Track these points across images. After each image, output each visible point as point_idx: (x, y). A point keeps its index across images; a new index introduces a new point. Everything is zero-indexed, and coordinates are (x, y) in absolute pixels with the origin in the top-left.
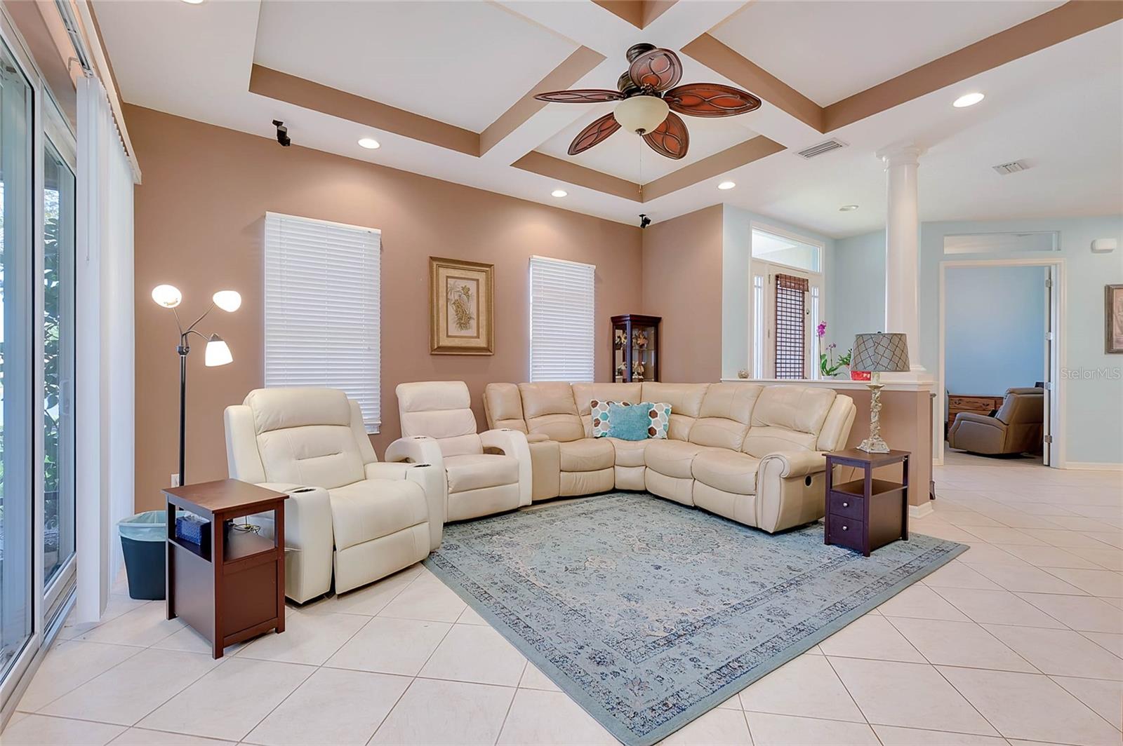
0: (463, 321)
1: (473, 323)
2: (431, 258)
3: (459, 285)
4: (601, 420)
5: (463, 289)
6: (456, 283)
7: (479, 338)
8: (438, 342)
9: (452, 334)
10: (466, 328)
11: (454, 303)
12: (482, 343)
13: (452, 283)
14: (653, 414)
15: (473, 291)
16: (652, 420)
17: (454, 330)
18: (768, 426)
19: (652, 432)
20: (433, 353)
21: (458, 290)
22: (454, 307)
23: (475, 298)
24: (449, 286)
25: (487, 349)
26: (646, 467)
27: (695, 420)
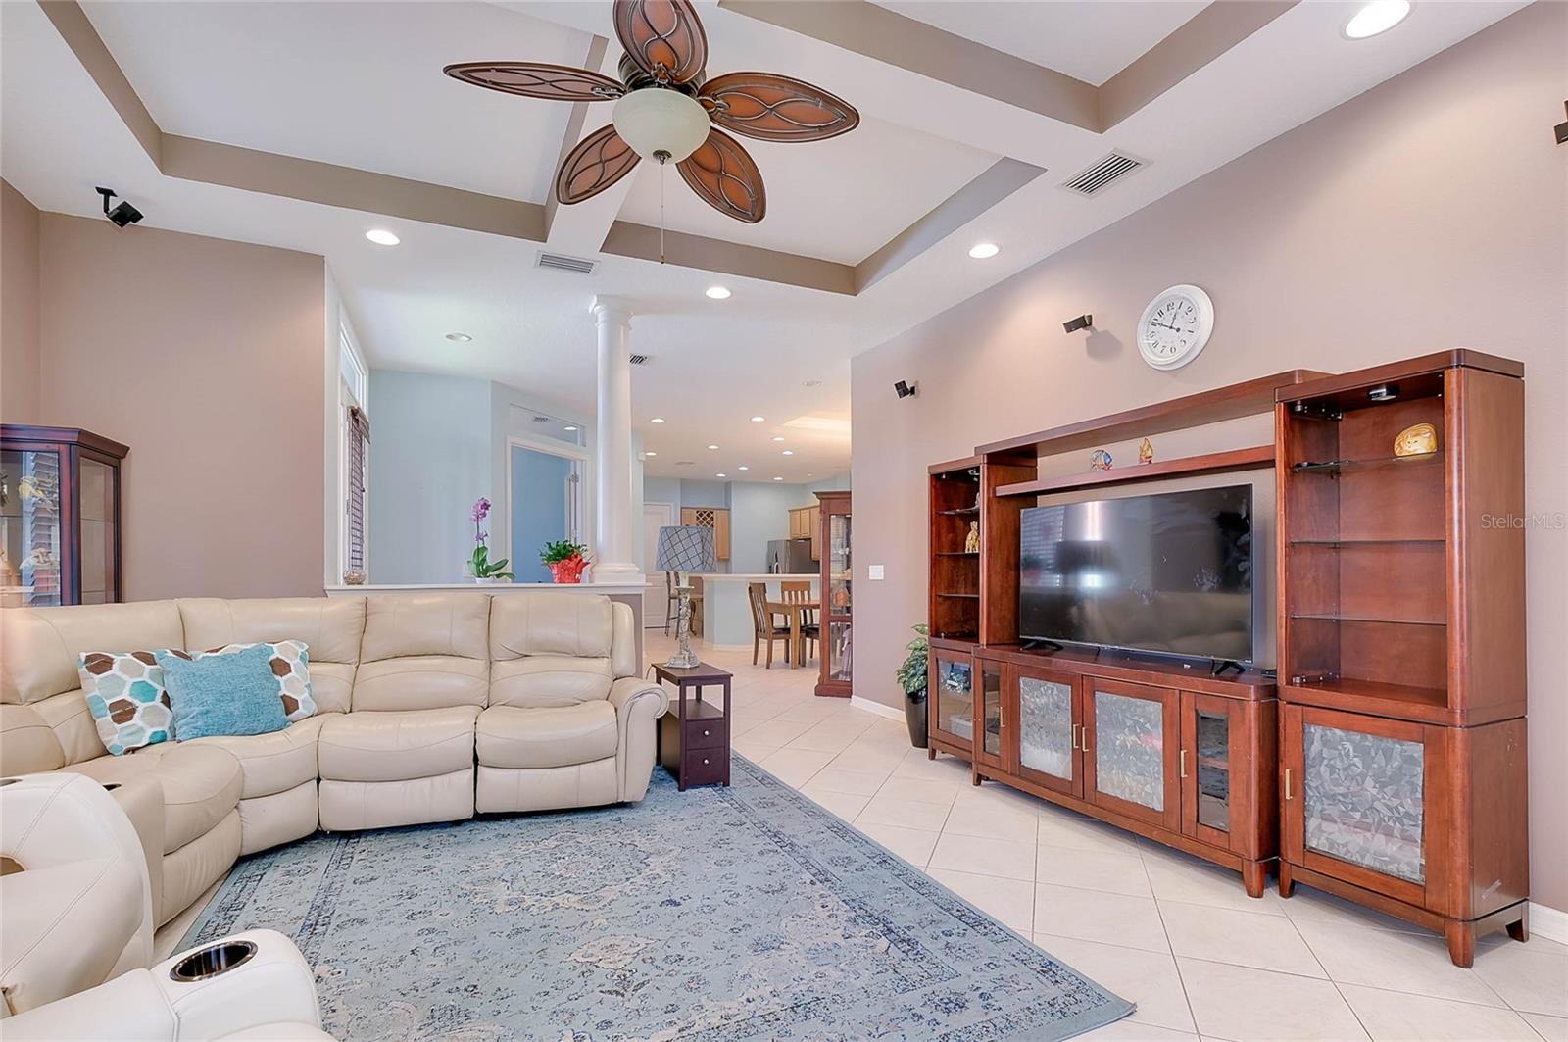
4: (137, 702)
14: (280, 667)
16: (282, 680)
18: (526, 656)
19: (290, 705)
26: (319, 780)
27: (354, 666)
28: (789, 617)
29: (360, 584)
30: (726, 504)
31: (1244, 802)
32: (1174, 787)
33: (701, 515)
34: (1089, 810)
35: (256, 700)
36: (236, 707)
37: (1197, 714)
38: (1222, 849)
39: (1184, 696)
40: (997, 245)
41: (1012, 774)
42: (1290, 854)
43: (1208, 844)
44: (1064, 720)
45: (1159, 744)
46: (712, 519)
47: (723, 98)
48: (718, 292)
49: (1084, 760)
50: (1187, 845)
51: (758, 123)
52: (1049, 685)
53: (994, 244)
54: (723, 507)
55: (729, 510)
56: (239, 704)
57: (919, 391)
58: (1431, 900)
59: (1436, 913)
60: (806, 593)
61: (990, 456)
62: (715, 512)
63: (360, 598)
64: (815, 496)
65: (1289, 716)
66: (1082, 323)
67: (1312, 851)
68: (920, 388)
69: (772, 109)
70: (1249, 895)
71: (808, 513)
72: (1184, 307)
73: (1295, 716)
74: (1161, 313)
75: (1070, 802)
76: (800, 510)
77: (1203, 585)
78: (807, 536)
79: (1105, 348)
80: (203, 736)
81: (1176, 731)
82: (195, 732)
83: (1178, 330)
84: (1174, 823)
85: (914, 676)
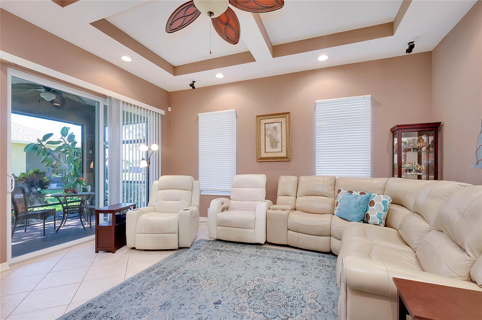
0: (274, 144)
1: (279, 145)
2: (257, 116)
3: (271, 126)
5: (274, 128)
6: (270, 126)
7: (282, 152)
8: (260, 156)
9: (268, 151)
10: (276, 148)
11: (269, 136)
12: (284, 154)
13: (268, 126)
15: (279, 128)
16: (370, 208)
17: (269, 149)
20: (258, 161)
21: (271, 129)
22: (269, 138)
23: (280, 131)
24: (266, 128)
25: (286, 158)
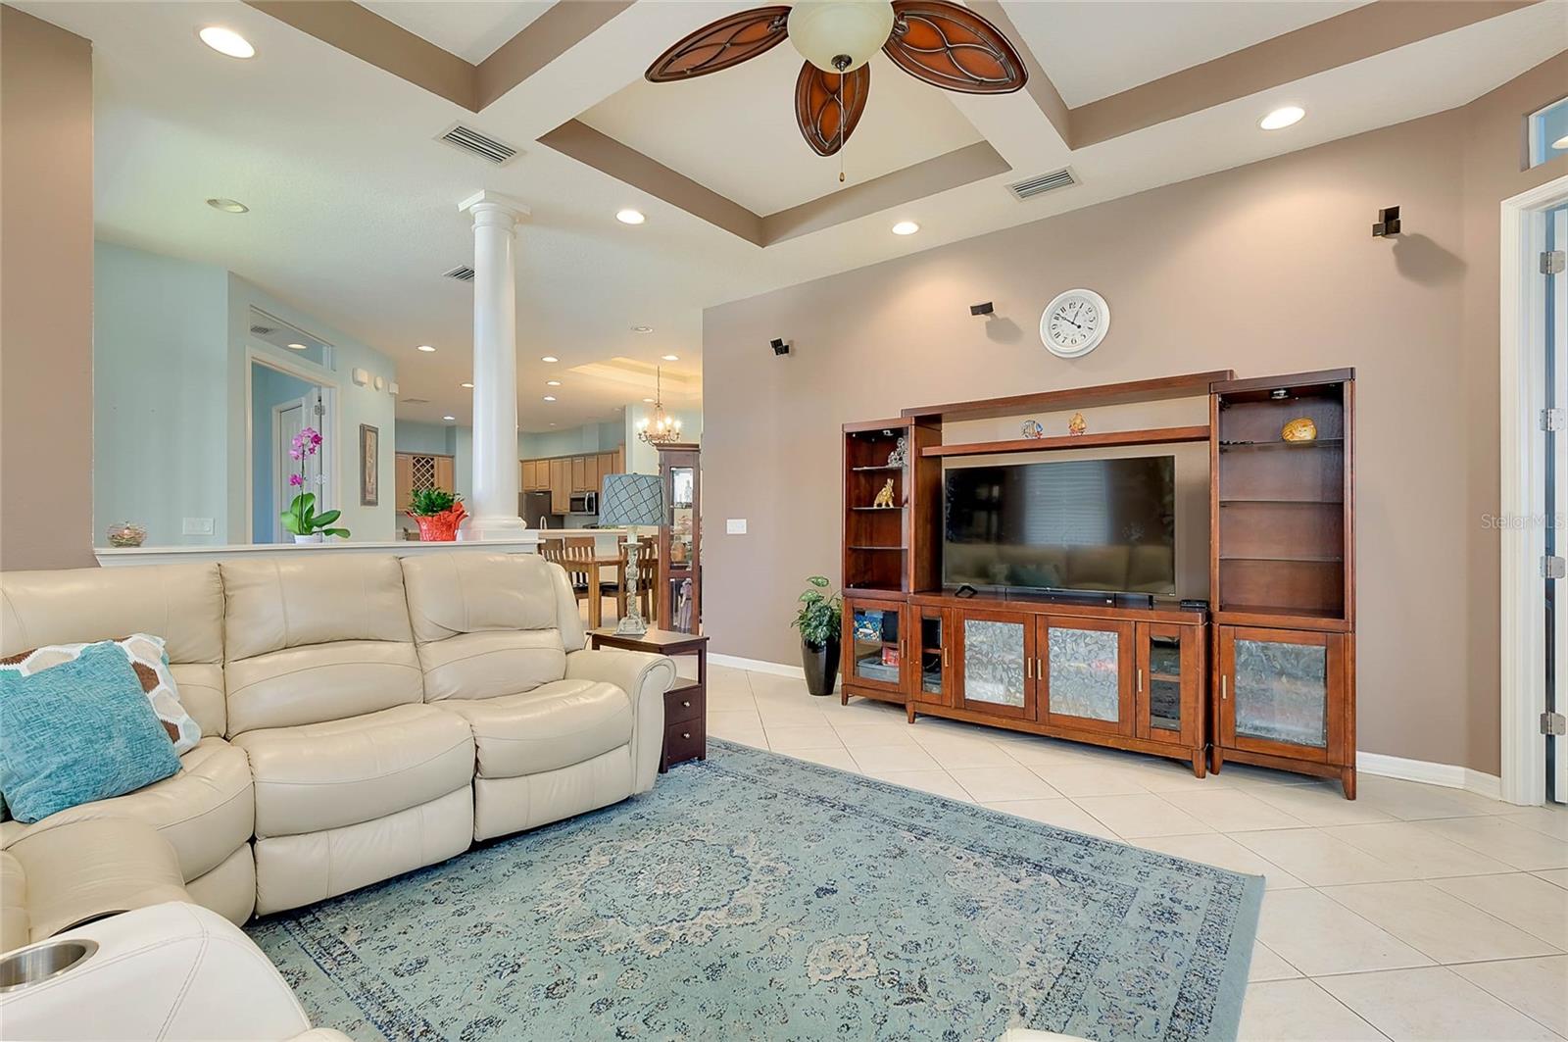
14: (145, 677)
16: (155, 697)
26: (252, 841)
27: (219, 666)
28: (587, 574)
29: (138, 545)
30: (447, 450)
31: (1193, 705)
32: (1128, 701)
33: (418, 461)
34: (1043, 730)
35: (141, 733)
36: (117, 749)
37: (1151, 639)
38: (1173, 744)
39: (1139, 626)
40: (918, 224)
41: (956, 708)
42: (1222, 740)
43: (1161, 743)
44: (1016, 655)
45: (1113, 666)
46: (432, 467)
47: (908, 21)
48: (630, 216)
49: (1037, 686)
50: (1141, 747)
51: (926, 59)
52: (998, 624)
53: (914, 222)
54: (444, 454)
55: (453, 457)
56: (120, 742)
57: (794, 350)
58: (1331, 756)
59: (1334, 766)
60: (589, 548)
61: (917, 418)
62: (436, 459)
63: (210, 564)
64: (655, 447)
65: (1223, 635)
66: (986, 309)
67: (1241, 736)
68: (795, 346)
69: (949, 48)
70: (1198, 777)
71: (547, 465)
72: (1086, 307)
73: (1228, 634)
74: (1063, 310)
75: (1022, 726)
76: (536, 461)
77: (1132, 535)
78: (546, 488)
79: (1005, 332)
80: (73, 804)
81: (1131, 654)
82: (58, 799)
83: (1079, 327)
84: (1128, 730)
85: (816, 627)
